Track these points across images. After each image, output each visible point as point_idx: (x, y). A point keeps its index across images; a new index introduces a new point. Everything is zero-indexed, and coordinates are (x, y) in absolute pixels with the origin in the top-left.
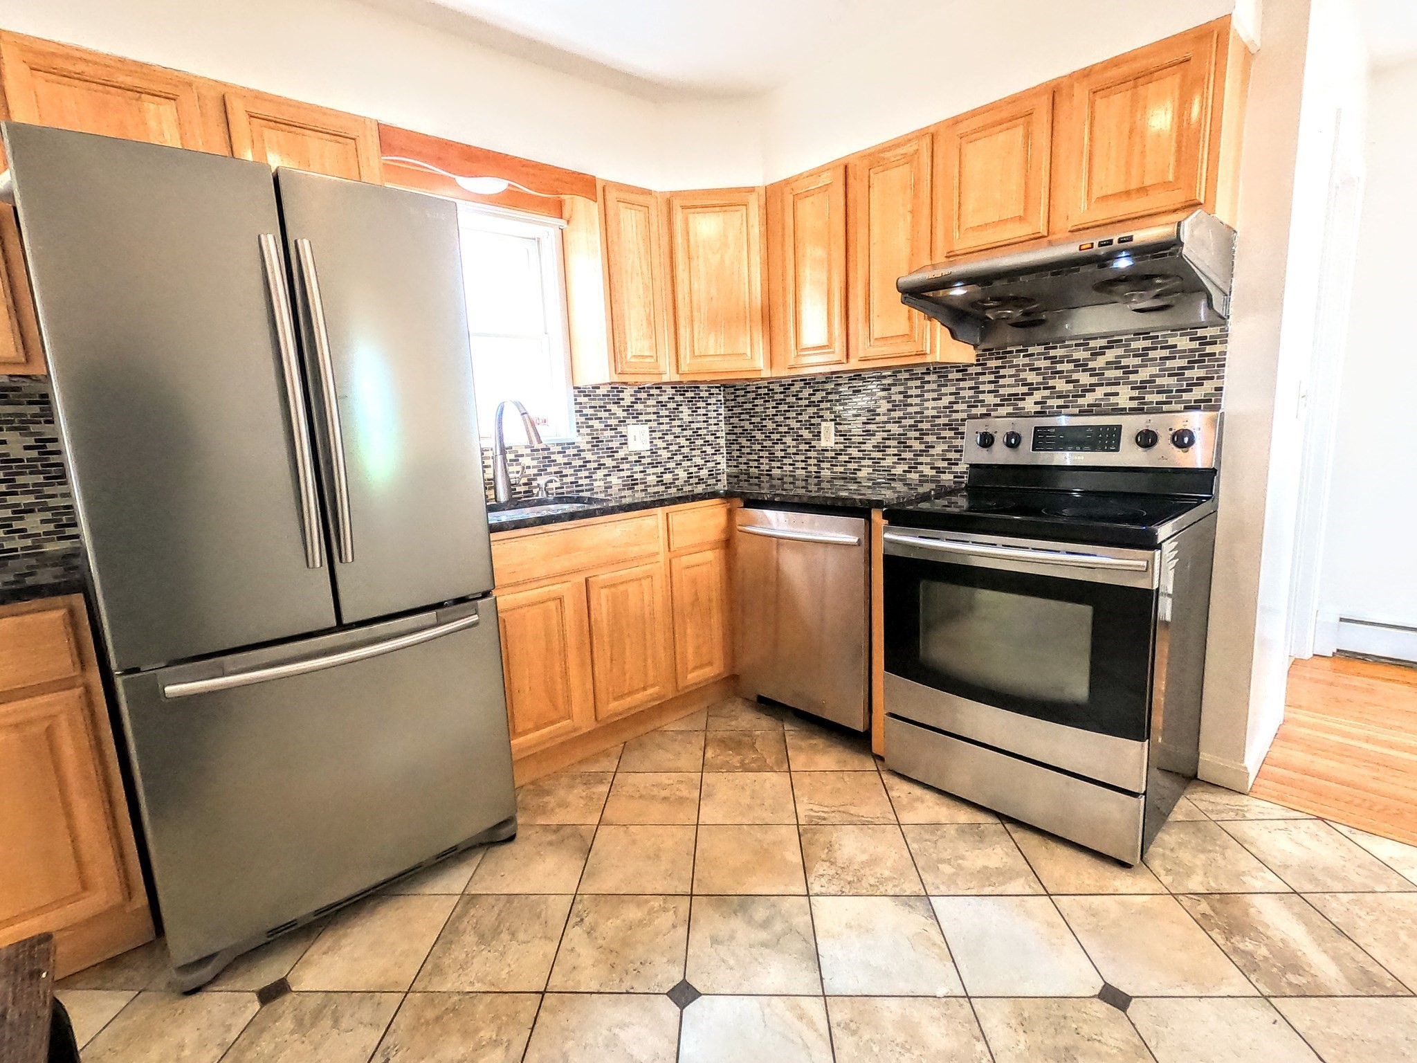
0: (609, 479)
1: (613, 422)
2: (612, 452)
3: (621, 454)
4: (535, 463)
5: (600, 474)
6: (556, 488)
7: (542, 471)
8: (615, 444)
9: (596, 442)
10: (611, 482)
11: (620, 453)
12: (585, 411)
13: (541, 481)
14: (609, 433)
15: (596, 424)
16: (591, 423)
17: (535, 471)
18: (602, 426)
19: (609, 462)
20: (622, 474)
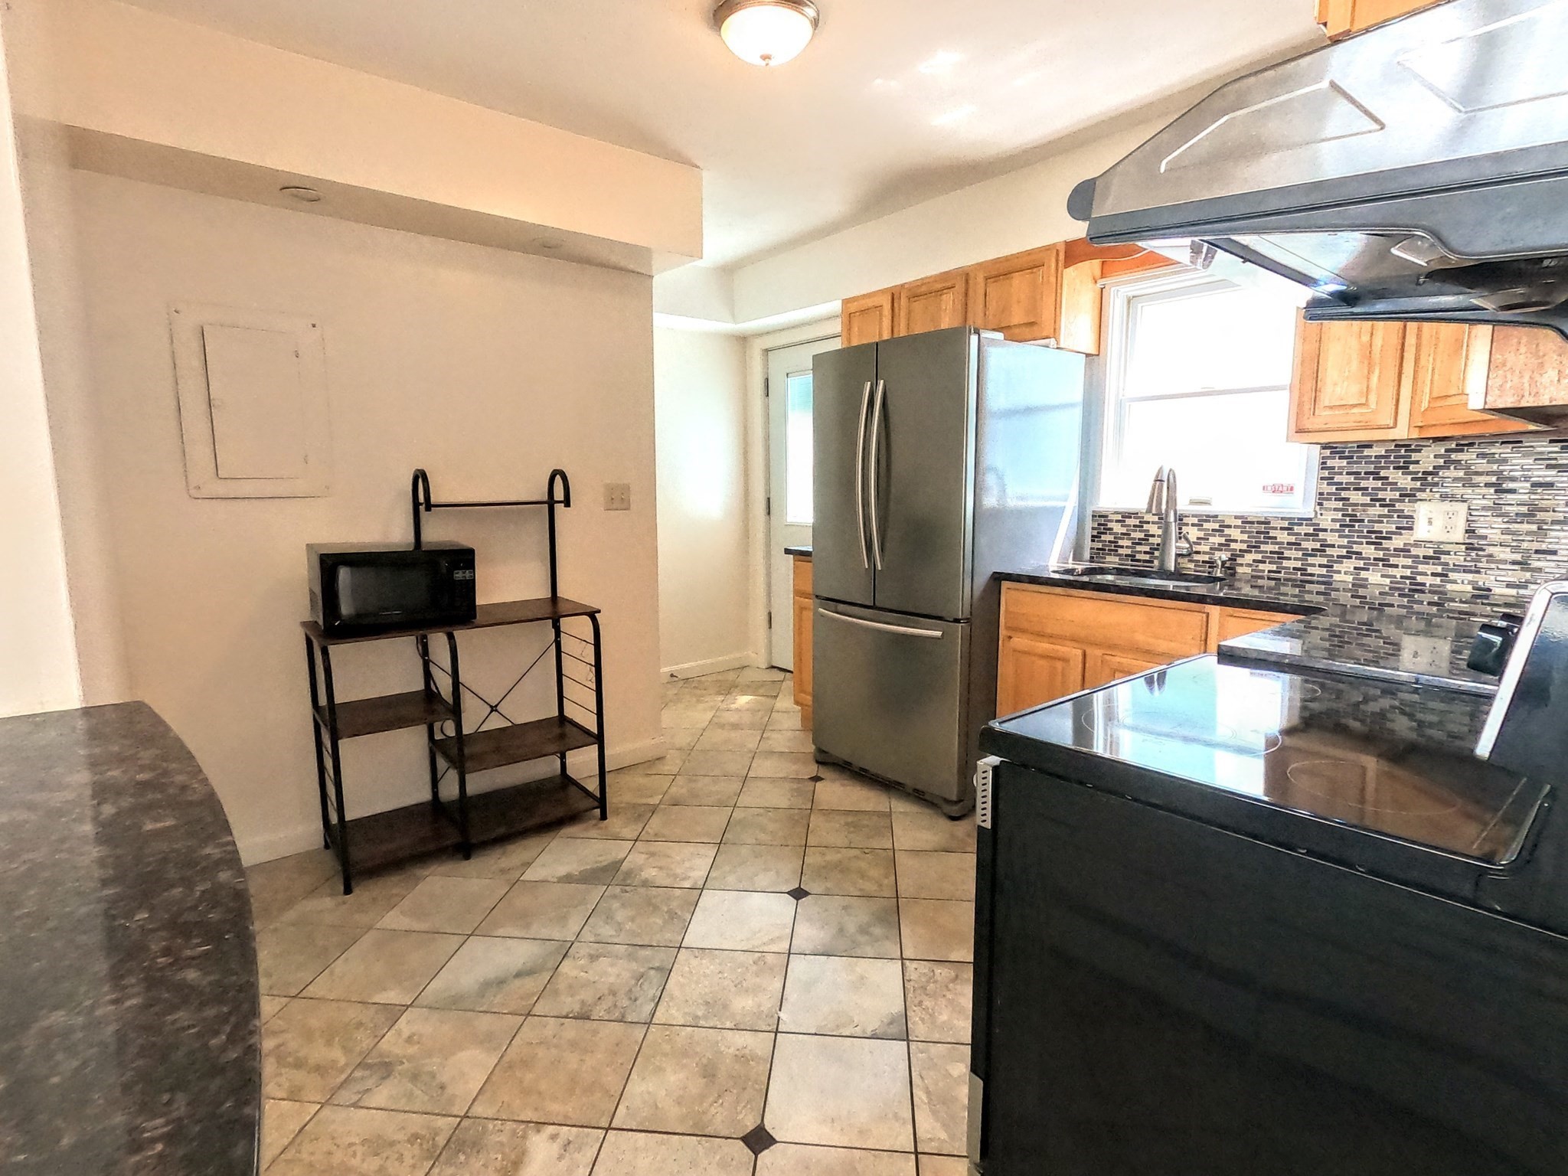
0: (1364, 575)
1: (1389, 495)
2: (1378, 539)
3: (1398, 542)
4: (1245, 537)
5: (1349, 565)
6: (1269, 571)
7: (1253, 547)
8: (1385, 527)
9: (1350, 521)
10: (1367, 579)
11: (1394, 541)
12: (1337, 478)
13: (1249, 558)
14: (1377, 510)
15: (1356, 497)
16: (1344, 494)
17: (1244, 547)
18: (1367, 500)
19: (1369, 551)
20: (1391, 571)
